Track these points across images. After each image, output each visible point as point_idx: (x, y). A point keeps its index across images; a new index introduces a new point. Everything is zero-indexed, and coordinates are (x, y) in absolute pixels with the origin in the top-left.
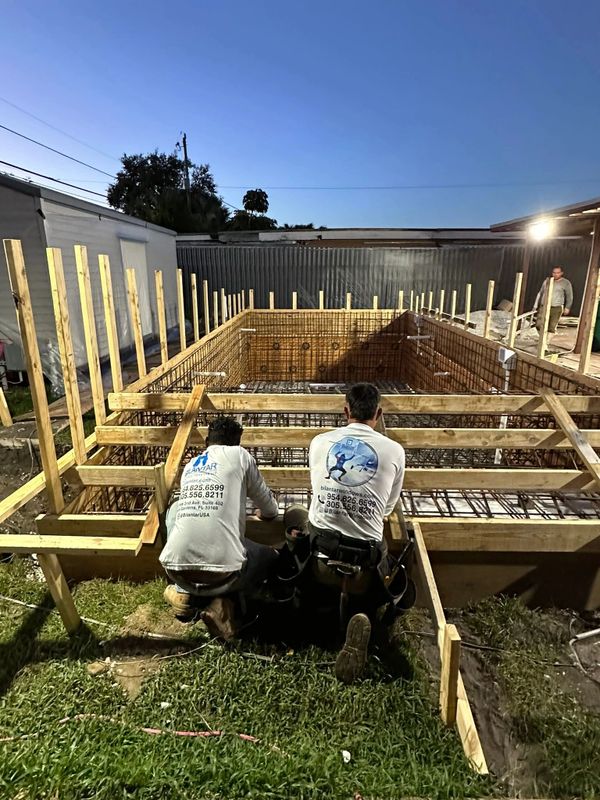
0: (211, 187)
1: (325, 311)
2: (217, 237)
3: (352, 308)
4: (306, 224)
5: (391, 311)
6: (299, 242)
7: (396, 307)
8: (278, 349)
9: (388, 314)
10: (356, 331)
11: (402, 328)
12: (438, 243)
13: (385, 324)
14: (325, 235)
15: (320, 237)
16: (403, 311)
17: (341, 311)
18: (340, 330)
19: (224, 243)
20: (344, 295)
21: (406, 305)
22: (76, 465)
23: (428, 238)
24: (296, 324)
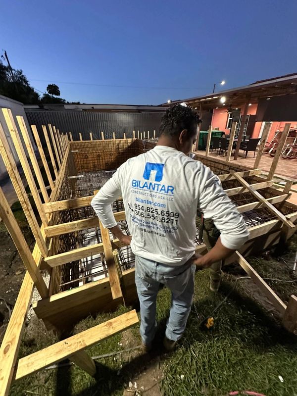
0: (26, 82)
1: (105, 140)
2: (43, 107)
3: (116, 139)
4: (77, 102)
5: (131, 139)
6: (83, 110)
7: (133, 138)
8: (87, 158)
9: (130, 140)
10: (118, 148)
11: (136, 146)
12: (139, 111)
13: (129, 144)
14: (95, 107)
15: (93, 108)
16: (135, 139)
17: (111, 140)
18: (112, 148)
19: (47, 110)
20: (112, 133)
21: (136, 137)
22: (44, 258)
23: (136, 109)
24: (94, 147)
